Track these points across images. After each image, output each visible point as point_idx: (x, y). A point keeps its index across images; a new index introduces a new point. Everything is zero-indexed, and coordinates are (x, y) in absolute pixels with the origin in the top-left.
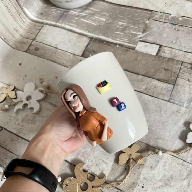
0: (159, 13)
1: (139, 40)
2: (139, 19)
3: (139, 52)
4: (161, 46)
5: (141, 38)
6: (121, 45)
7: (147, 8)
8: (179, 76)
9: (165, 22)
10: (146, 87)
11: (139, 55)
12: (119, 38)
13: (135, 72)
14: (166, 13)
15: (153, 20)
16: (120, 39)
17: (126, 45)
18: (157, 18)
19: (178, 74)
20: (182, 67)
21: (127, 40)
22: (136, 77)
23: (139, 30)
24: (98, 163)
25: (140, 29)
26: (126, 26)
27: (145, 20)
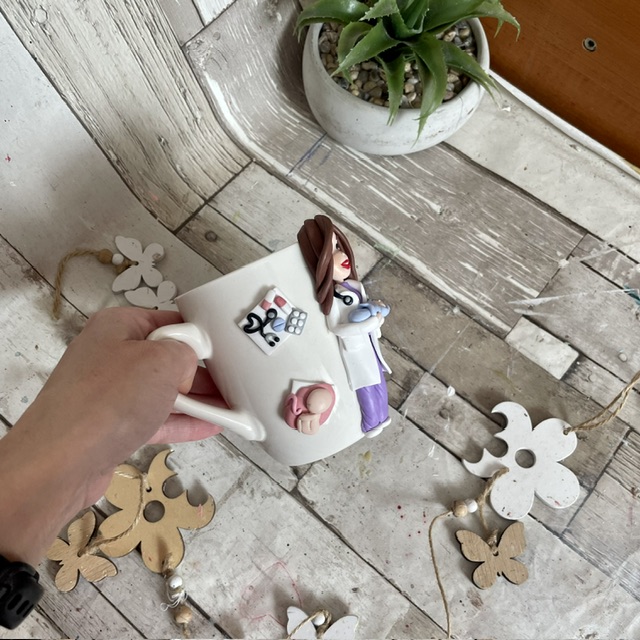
0: (607, 246)
1: (524, 312)
2: (543, 244)
3: (515, 350)
4: (582, 356)
5: (531, 308)
6: (468, 310)
7: (573, 218)
8: (611, 468)
11: (514, 362)
12: (468, 286)
15: (582, 262)
16: (469, 290)
17: (483, 317)
18: (594, 260)
19: (611, 461)
20: (626, 443)
21: (488, 302)
23: (533, 280)
25: (536, 278)
26: (497, 253)
27: (559, 254)
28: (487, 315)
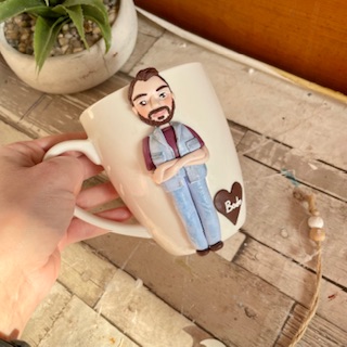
4: (249, 238)
9: (274, 166)
14: (280, 143)
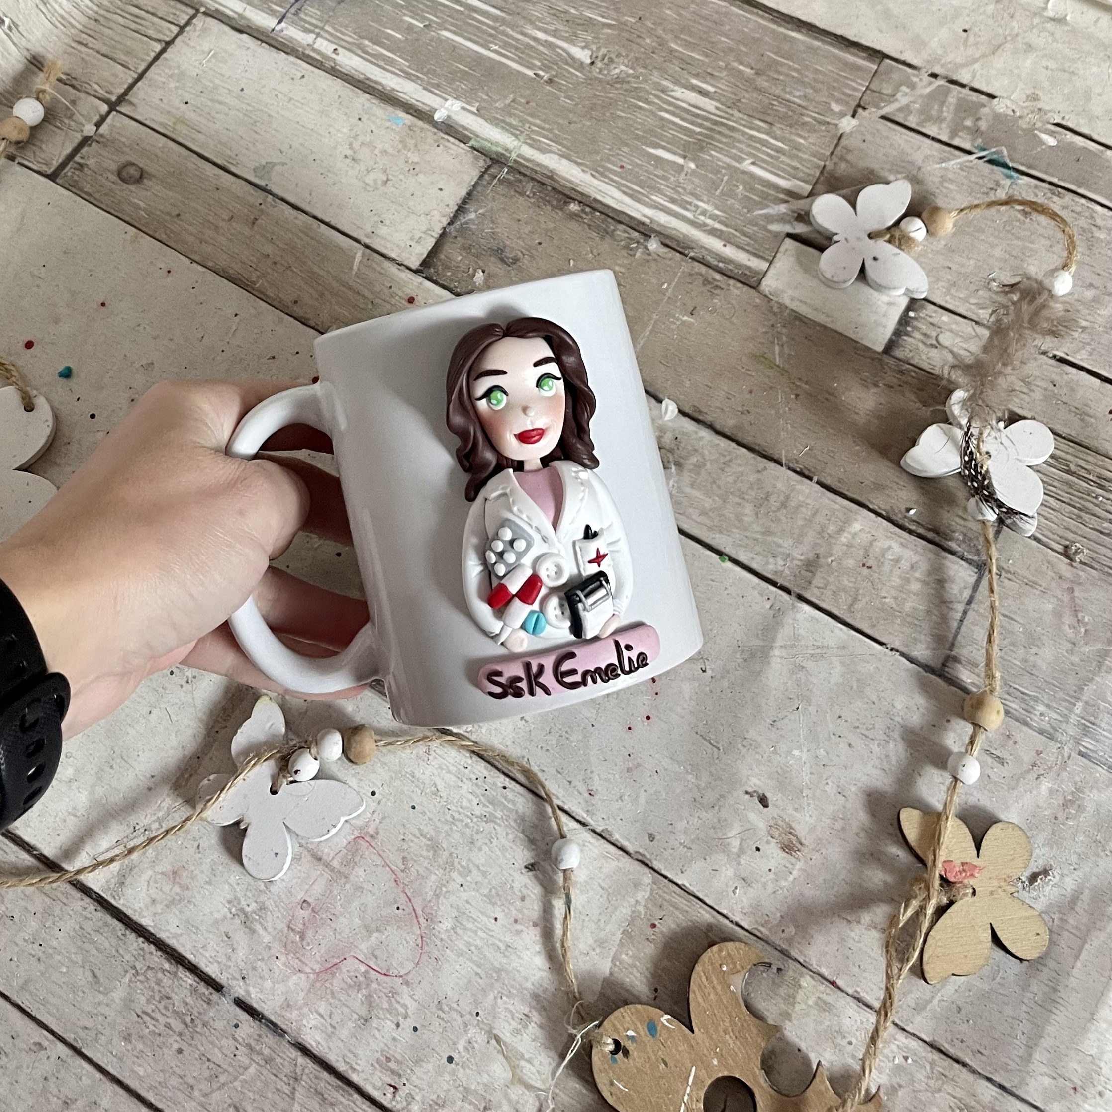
0: (926, 79)
1: (791, 231)
2: (801, 93)
3: (782, 307)
5: (799, 218)
6: (677, 240)
7: (851, 35)
9: (956, 142)
10: (811, 556)
11: (785, 332)
12: (669, 192)
13: (748, 440)
14: (963, 86)
15: (883, 118)
16: (672, 201)
17: (709, 251)
18: (906, 109)
21: (714, 217)
22: (753, 478)
23: (798, 165)
24: (460, 1048)
25: (800, 160)
26: (716, 123)
27: (836, 108)
28: (716, 244)
